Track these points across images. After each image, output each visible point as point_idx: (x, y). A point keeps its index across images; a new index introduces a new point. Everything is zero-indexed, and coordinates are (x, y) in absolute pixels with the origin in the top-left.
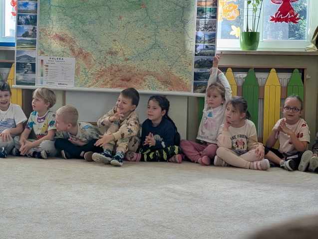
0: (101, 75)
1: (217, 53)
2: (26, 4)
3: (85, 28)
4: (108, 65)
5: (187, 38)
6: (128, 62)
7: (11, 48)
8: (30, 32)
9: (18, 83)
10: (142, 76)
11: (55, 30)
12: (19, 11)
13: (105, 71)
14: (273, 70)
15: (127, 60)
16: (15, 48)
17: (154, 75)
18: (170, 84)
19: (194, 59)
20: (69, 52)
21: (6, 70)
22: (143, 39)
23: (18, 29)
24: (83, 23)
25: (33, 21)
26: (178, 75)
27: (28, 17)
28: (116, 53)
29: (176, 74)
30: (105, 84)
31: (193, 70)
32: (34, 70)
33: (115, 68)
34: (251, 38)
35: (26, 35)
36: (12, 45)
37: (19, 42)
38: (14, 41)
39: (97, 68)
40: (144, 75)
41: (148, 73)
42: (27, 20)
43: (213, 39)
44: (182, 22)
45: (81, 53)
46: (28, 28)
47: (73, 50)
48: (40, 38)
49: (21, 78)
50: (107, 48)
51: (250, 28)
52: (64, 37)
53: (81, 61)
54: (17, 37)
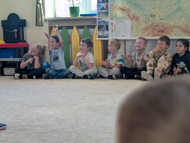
0: (146, 29)
3: (136, 2)
4: (150, 23)
6: (162, 20)
7: (95, 17)
8: (105, 7)
9: (99, 37)
10: (171, 29)
11: (119, 5)
13: (148, 27)
15: (161, 19)
16: (97, 17)
17: (179, 27)
20: (127, 17)
21: (92, 30)
22: (171, 6)
23: (98, 6)
28: (155, 15)
30: (149, 35)
32: (107, 29)
33: (154, 25)
35: (103, 9)
36: (95, 15)
37: (99, 13)
38: (96, 13)
39: (143, 25)
40: (172, 28)
41: (175, 26)
45: (134, 17)
46: (103, 5)
47: (129, 16)
48: (111, 10)
49: (100, 34)
50: (149, 13)
52: (124, 8)
53: (134, 22)
54: (98, 10)
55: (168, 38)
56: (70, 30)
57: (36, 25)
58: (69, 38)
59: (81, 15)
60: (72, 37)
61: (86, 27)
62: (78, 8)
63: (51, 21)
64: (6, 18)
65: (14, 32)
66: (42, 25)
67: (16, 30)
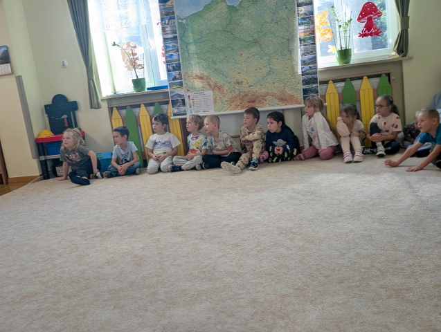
0: (232, 100)
1: (318, 70)
2: (171, 56)
3: (216, 67)
4: (237, 92)
5: (295, 63)
6: (251, 88)
7: (166, 90)
8: (177, 76)
9: (175, 115)
10: (262, 98)
11: (194, 72)
12: (167, 62)
13: (235, 97)
14: (365, 77)
15: (250, 86)
16: (168, 90)
17: (273, 95)
18: (285, 100)
19: (301, 78)
20: (207, 87)
21: (165, 106)
22: (260, 69)
23: (169, 75)
24: (215, 63)
25: (178, 68)
26: (290, 93)
27: (174, 65)
28: (242, 82)
29: (289, 92)
30: (236, 107)
31: (301, 87)
32: (184, 104)
33: (242, 94)
34: (345, 54)
35: (175, 78)
36: (166, 87)
37: (171, 85)
38: (167, 84)
39: (229, 96)
40: (265, 96)
41: (268, 94)
42: (173, 67)
43: (314, 60)
44: (289, 50)
45: (216, 86)
46: (175, 73)
47: (210, 85)
48: (185, 80)
49: (176, 111)
50: (235, 80)
51: (343, 46)
52: (202, 76)
53: (217, 92)
54: (169, 81)
55: (257, 110)
56: (137, 110)
57: (92, 108)
58: (137, 119)
59: (148, 89)
60: (141, 118)
61: (157, 104)
62: (144, 79)
63: (109, 100)
64: (49, 102)
65: (64, 119)
66: (98, 107)
67: (65, 116)
